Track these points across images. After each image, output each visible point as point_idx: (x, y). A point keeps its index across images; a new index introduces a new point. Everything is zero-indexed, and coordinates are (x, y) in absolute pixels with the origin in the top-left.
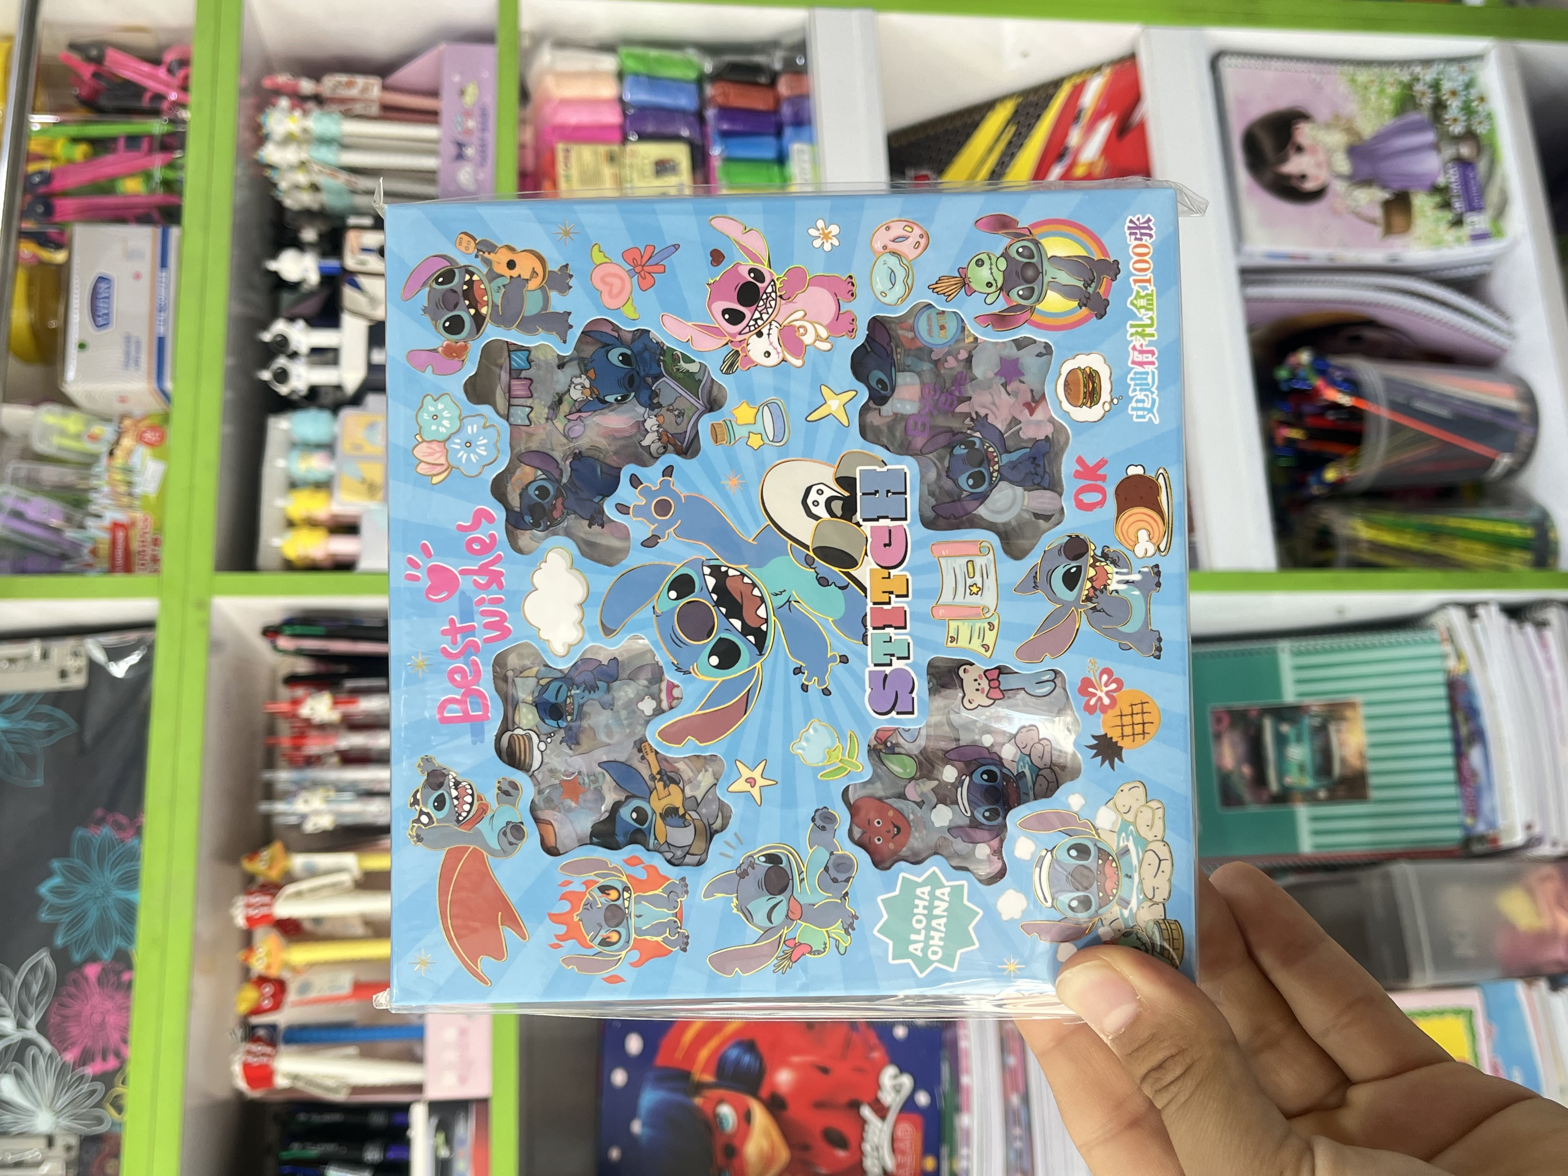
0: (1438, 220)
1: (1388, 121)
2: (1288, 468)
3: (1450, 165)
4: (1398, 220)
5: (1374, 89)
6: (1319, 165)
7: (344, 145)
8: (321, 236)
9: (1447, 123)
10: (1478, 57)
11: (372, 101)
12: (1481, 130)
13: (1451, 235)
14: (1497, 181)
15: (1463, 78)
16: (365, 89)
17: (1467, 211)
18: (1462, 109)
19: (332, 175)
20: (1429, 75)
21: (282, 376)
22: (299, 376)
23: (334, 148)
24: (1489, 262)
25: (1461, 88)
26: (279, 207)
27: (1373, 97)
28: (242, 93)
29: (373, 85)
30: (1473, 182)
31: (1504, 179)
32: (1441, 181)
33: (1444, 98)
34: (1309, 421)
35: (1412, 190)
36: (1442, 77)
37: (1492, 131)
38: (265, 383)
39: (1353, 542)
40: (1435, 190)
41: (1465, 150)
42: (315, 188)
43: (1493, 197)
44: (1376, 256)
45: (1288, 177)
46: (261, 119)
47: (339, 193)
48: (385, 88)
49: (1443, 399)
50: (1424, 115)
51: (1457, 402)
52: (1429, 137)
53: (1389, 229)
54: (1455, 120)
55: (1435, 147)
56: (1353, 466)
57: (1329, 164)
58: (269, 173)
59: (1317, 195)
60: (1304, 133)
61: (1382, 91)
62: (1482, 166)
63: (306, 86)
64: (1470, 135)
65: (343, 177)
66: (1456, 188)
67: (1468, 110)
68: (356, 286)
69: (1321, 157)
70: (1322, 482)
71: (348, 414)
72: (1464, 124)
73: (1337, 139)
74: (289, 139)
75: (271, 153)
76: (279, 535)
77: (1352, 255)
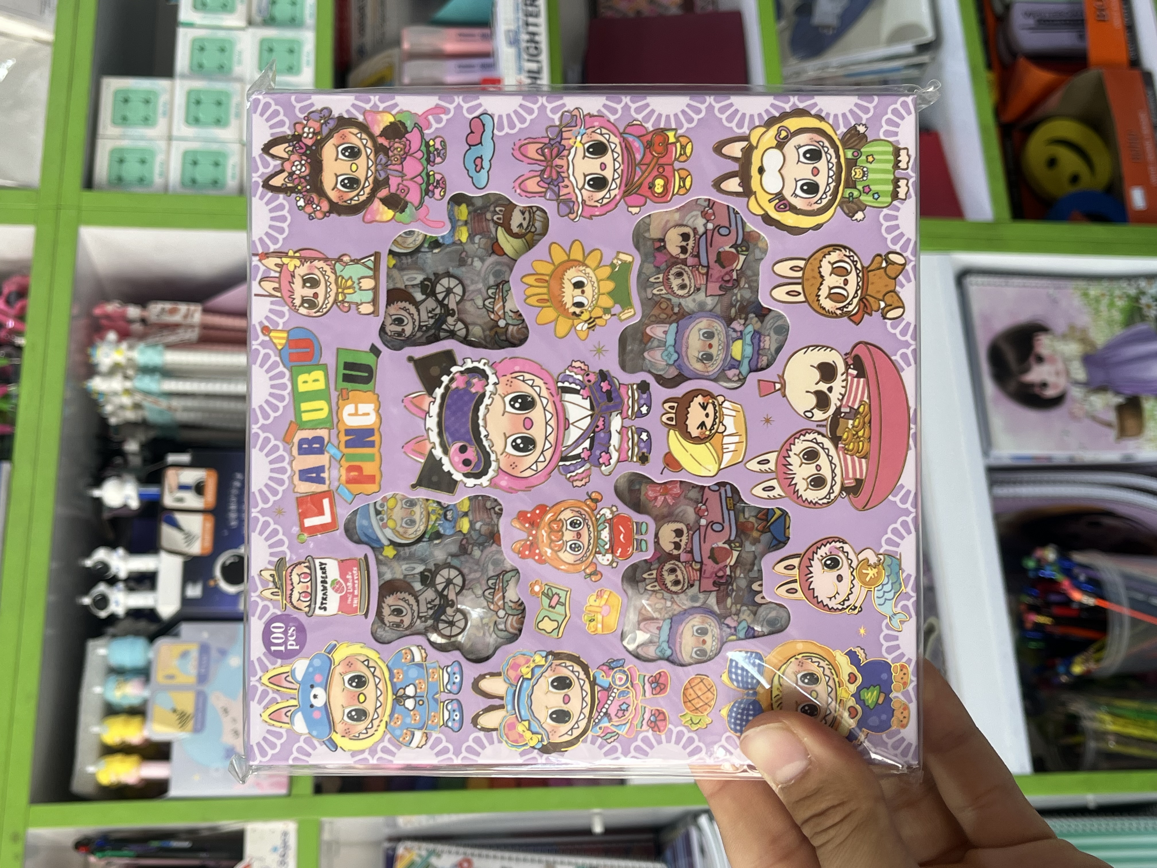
1: (1118, 331)
2: (1038, 652)
4: (1130, 423)
5: (1105, 301)
6: (1057, 373)
7: (167, 373)
11: (191, 326)
16: (186, 316)
19: (155, 400)
20: (1153, 289)
21: (103, 601)
22: (117, 603)
23: (157, 377)
27: (1104, 310)
28: (73, 318)
29: (195, 311)
34: (1055, 610)
35: (1143, 396)
38: (86, 607)
39: (1101, 735)
42: (138, 407)
44: (1112, 456)
45: (1031, 385)
46: (91, 351)
48: (206, 311)
50: (1150, 326)
52: (1155, 346)
53: (1123, 433)
56: (1098, 661)
57: (1068, 373)
58: (95, 397)
59: (1057, 401)
60: (1044, 344)
61: (1111, 305)
63: (133, 312)
65: (164, 403)
68: (175, 524)
69: (1060, 366)
70: (1068, 673)
71: (164, 644)
73: (1073, 349)
74: (115, 369)
75: (98, 384)
76: (95, 763)
77: (1090, 456)
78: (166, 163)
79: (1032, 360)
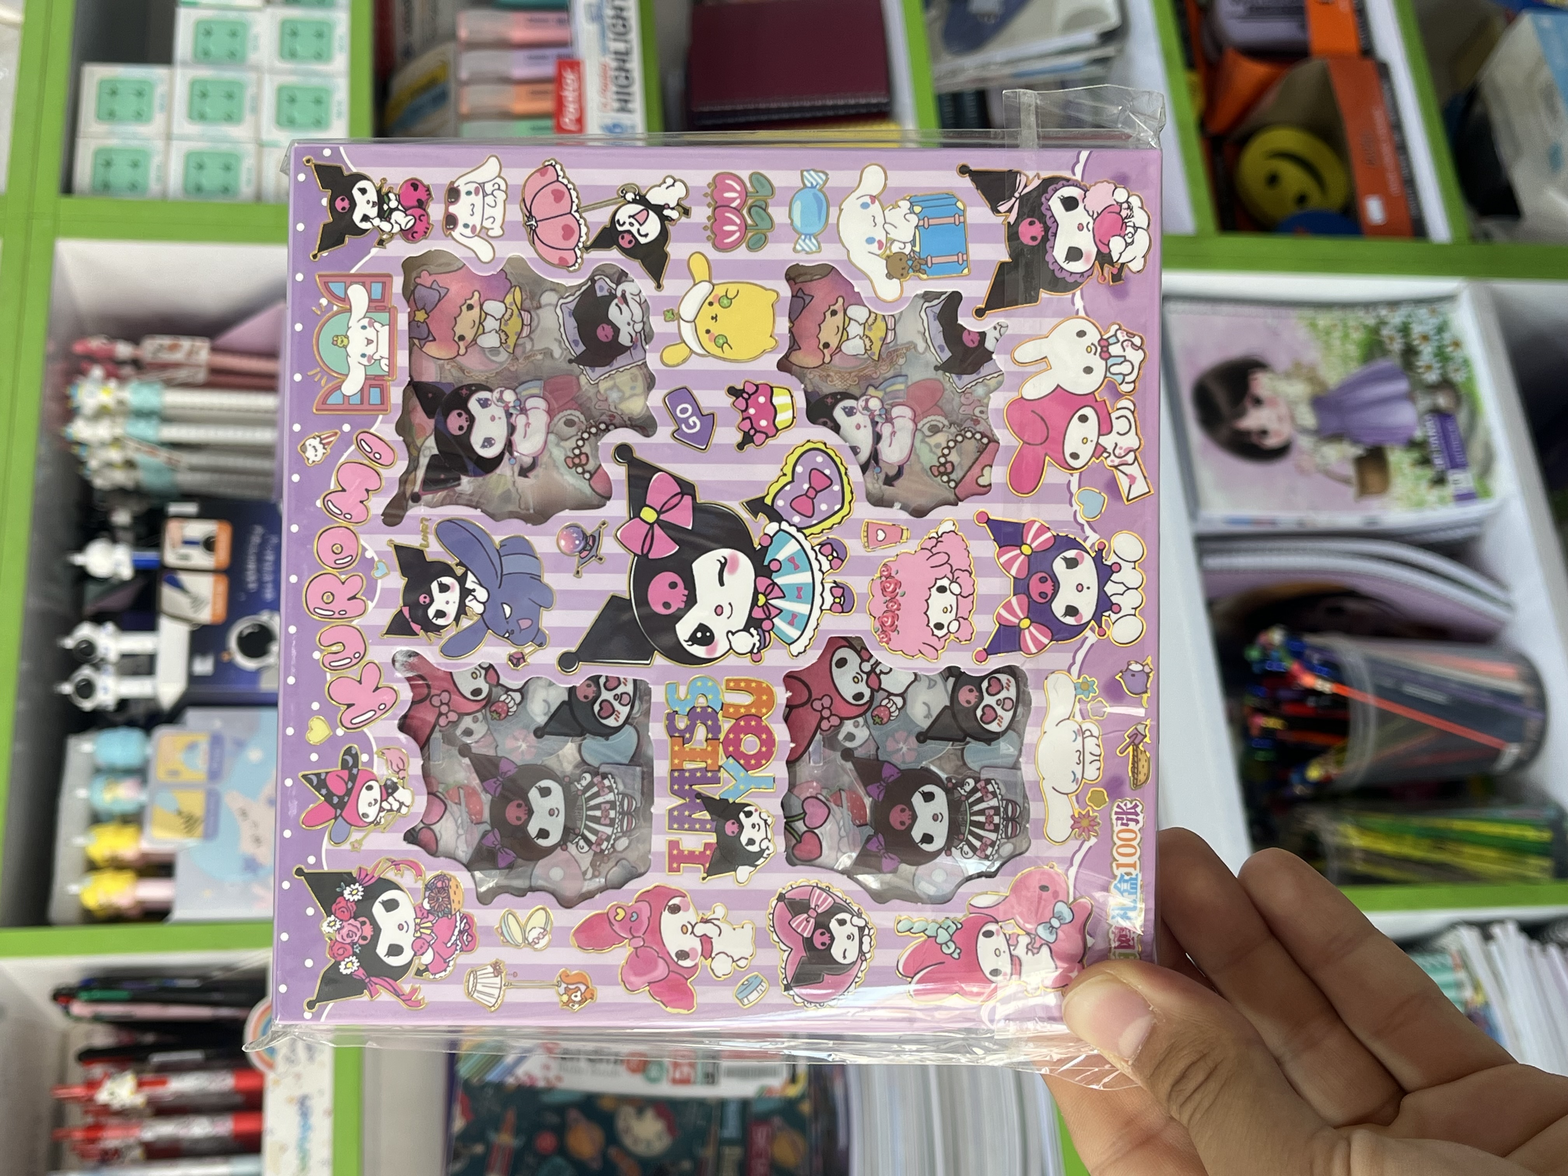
0: (1418, 478)
1: (1355, 369)
2: (1267, 763)
3: (1427, 417)
4: (1373, 478)
5: (1337, 334)
6: (1280, 419)
7: (166, 418)
8: (137, 519)
9: (1420, 371)
10: (1450, 298)
11: (198, 366)
12: (1458, 377)
13: (1433, 495)
14: (1480, 436)
15: (1434, 322)
16: (190, 353)
17: (1447, 469)
18: (1436, 355)
19: (152, 453)
20: (1396, 318)
21: (87, 689)
22: (106, 690)
23: (154, 422)
24: (1479, 523)
25: (1432, 333)
26: (86, 487)
27: (1336, 343)
28: (49, 358)
29: (200, 348)
30: (1452, 436)
31: (1488, 432)
32: (1418, 434)
33: (1416, 343)
34: (1287, 709)
35: (1388, 446)
36: (1410, 320)
37: (1470, 379)
38: (66, 698)
39: (1345, 852)
40: (1412, 444)
41: (1442, 401)
42: (130, 464)
43: (1476, 452)
44: (1351, 519)
45: (1247, 433)
46: (70, 391)
47: (158, 470)
48: (214, 350)
49: (1437, 683)
50: (1393, 361)
51: (1453, 686)
52: (1401, 386)
53: (1364, 490)
54: (1429, 368)
55: (1409, 397)
56: (1339, 763)
57: (1293, 418)
58: (77, 450)
59: (1280, 452)
60: (1262, 384)
61: (1346, 336)
62: (1462, 417)
63: (123, 350)
64: (1446, 384)
65: (164, 455)
66: (1434, 442)
67: (1441, 355)
68: (177, 585)
69: (1283, 410)
70: (1305, 781)
71: (164, 734)
72: (1438, 372)
73: (1298, 390)
74: (102, 413)
75: (80, 430)
76: (78, 880)
77: (1324, 519)
78: (163, 167)
79: (1248, 403)
